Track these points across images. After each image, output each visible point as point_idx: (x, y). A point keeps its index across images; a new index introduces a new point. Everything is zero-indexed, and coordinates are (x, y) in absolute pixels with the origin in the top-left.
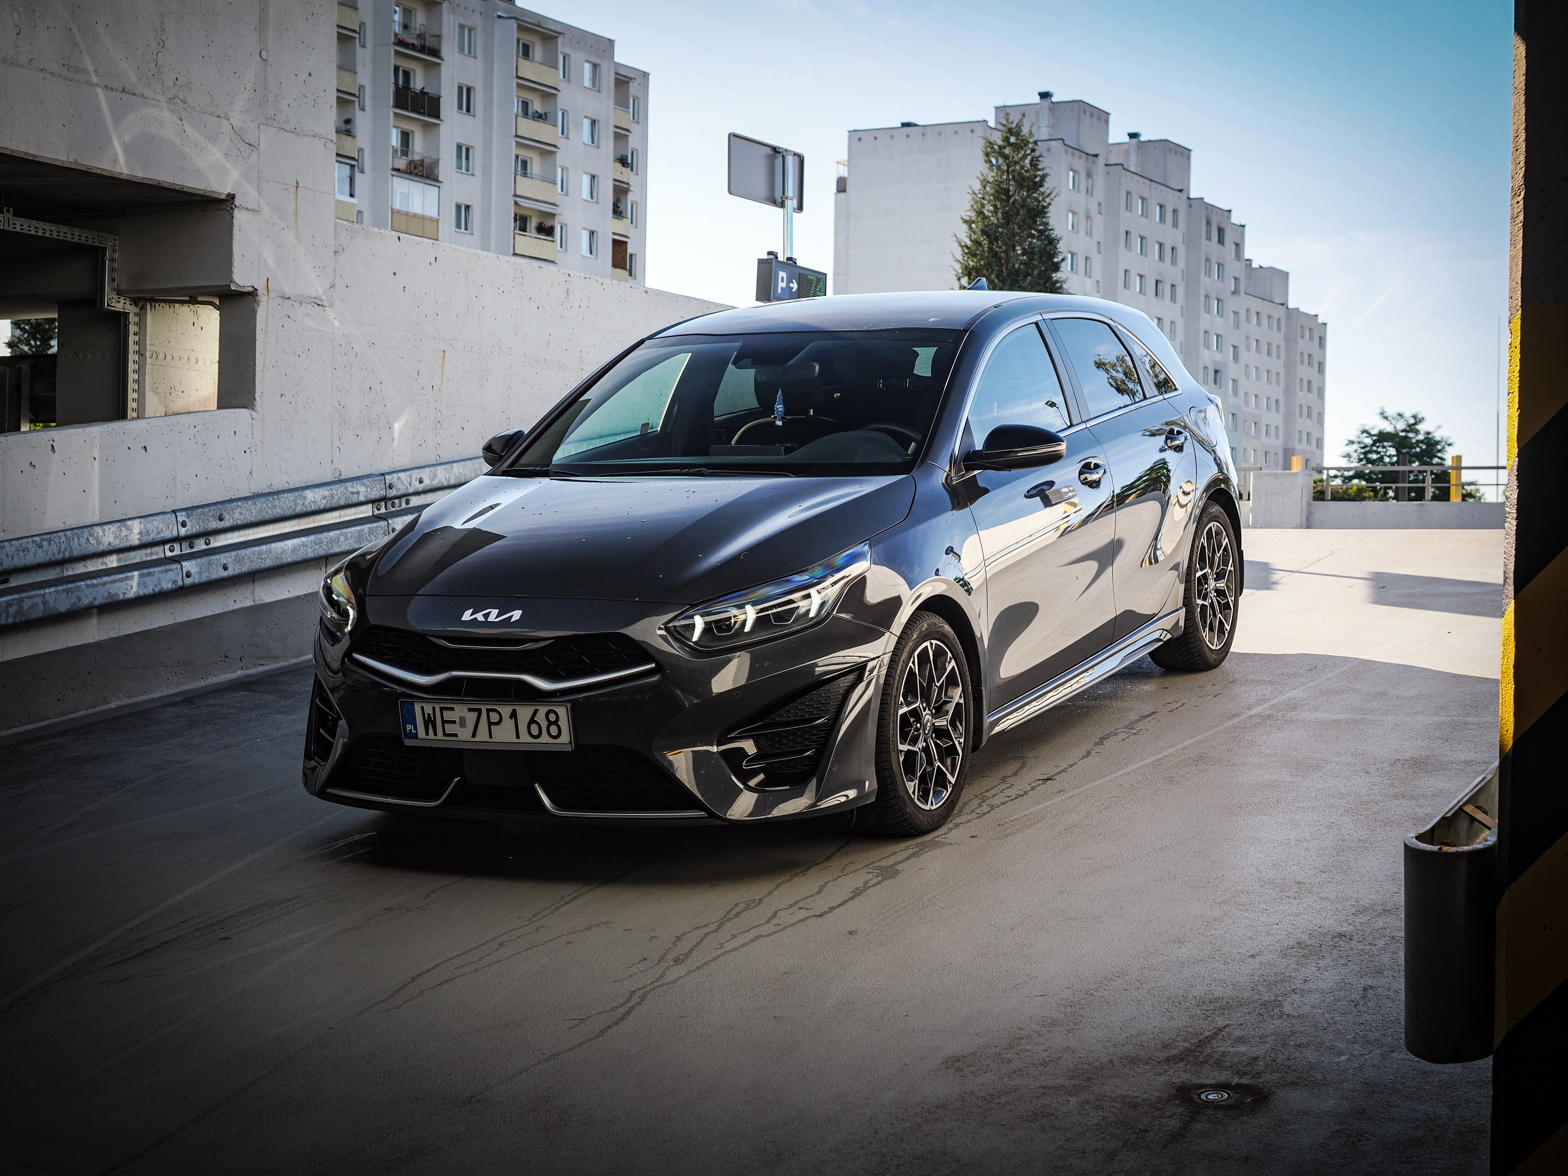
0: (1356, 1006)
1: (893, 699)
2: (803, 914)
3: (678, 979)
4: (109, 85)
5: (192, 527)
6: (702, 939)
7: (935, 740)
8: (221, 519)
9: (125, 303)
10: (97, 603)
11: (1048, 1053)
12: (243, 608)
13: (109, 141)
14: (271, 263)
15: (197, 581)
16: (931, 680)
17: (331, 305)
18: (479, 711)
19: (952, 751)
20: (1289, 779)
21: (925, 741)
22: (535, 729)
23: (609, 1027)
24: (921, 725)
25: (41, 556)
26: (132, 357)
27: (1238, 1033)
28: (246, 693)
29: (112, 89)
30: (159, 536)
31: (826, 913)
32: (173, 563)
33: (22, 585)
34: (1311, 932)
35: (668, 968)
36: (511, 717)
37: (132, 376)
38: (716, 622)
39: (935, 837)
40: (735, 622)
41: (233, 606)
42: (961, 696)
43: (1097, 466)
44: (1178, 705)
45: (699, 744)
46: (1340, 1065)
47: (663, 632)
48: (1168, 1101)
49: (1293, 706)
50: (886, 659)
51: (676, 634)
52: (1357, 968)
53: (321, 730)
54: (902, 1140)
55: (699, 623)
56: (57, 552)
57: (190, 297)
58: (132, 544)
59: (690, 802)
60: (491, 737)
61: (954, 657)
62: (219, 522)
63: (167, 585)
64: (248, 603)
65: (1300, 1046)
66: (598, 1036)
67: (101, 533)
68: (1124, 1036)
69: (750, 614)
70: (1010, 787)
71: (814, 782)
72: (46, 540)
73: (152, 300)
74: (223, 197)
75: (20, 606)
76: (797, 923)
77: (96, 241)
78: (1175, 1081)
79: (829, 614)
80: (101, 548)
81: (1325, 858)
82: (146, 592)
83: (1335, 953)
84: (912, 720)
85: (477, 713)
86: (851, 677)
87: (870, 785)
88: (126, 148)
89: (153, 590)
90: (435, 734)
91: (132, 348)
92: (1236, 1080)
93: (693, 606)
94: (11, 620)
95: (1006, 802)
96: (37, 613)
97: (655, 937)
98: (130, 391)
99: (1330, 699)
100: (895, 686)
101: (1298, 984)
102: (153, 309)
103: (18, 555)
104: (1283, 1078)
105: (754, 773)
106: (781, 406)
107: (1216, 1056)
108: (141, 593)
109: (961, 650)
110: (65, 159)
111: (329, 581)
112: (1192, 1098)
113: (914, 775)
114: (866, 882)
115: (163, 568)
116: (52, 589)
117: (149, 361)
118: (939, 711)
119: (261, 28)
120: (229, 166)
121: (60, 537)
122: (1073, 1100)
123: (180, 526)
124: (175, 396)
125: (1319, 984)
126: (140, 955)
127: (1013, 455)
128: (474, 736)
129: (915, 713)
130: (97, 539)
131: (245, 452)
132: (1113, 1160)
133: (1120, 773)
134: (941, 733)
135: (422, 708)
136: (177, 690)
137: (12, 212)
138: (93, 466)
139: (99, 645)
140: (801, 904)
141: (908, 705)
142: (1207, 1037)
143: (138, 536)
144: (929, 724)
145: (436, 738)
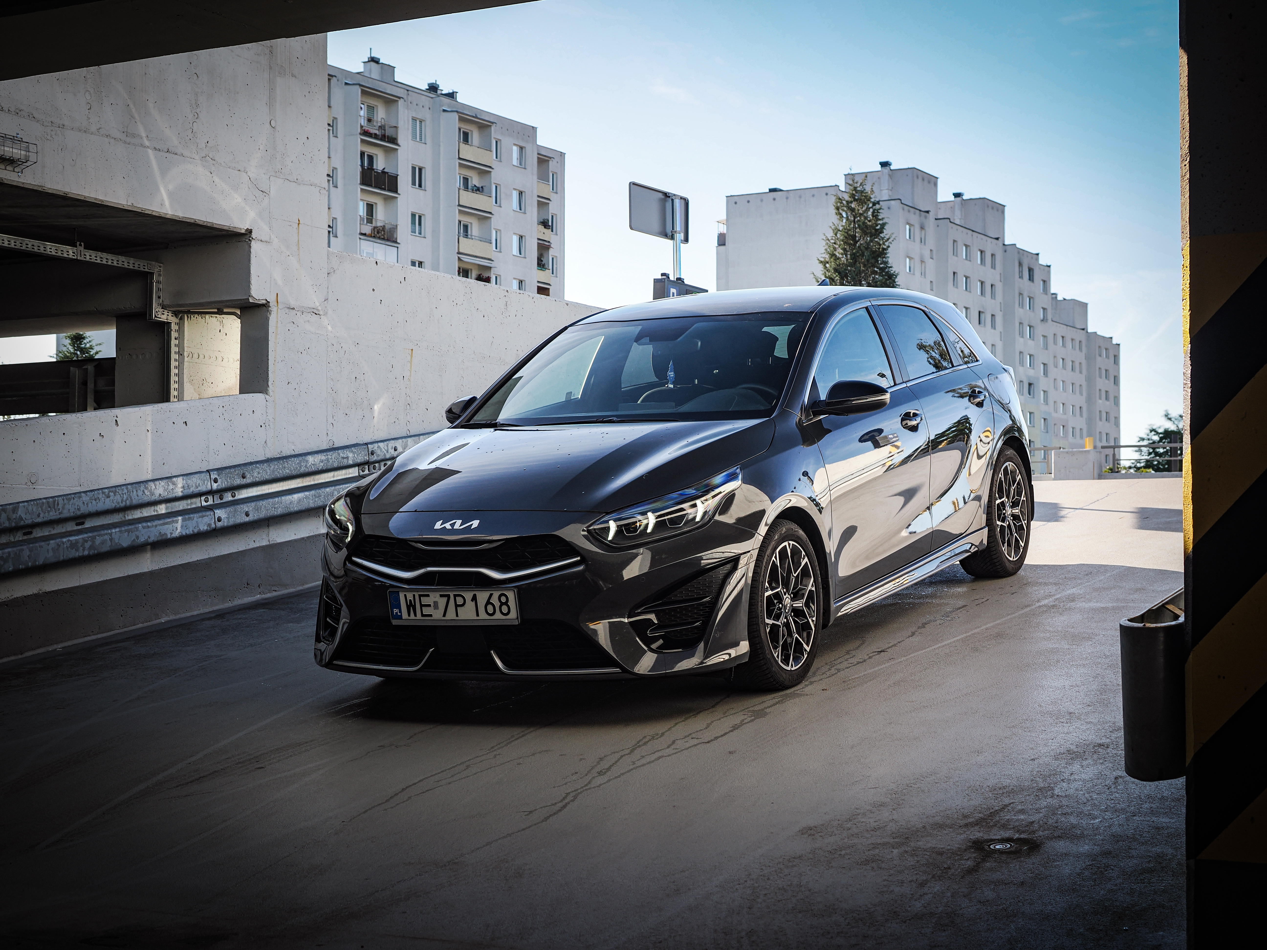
0: (1109, 789)
1: (760, 585)
2: (695, 742)
3: (600, 785)
4: (157, 148)
5: (222, 483)
6: (619, 759)
7: (794, 617)
8: (244, 477)
9: (168, 315)
10: (151, 540)
11: (877, 823)
12: (260, 547)
13: (158, 189)
14: (280, 282)
15: (226, 524)
16: (789, 572)
17: (326, 314)
18: (448, 596)
19: (807, 626)
20: (1067, 647)
21: (786, 618)
22: (490, 609)
23: (551, 815)
24: (782, 606)
25: (108, 504)
26: (174, 356)
27: (1020, 807)
28: (264, 610)
29: (159, 150)
30: (197, 490)
31: (712, 740)
32: (208, 511)
33: (94, 526)
34: (1078, 744)
35: (594, 778)
36: (472, 600)
37: (174, 371)
38: (625, 525)
39: (795, 691)
40: (640, 526)
41: (253, 545)
42: (812, 585)
43: (915, 415)
44: (984, 600)
45: (614, 617)
46: (1094, 825)
47: (586, 533)
48: (966, 850)
49: (1072, 598)
50: (755, 553)
51: (595, 535)
52: (1111, 765)
53: (328, 619)
54: (768, 879)
55: (613, 526)
56: (120, 501)
57: (218, 309)
58: (177, 496)
59: (609, 661)
60: (457, 616)
61: (807, 555)
62: (242, 480)
63: (203, 528)
64: (265, 543)
65: (1065, 814)
66: (543, 821)
67: (154, 487)
68: (934, 811)
69: (651, 520)
70: (853, 657)
71: (702, 645)
72: (112, 492)
73: (189, 312)
74: (243, 231)
75: (93, 542)
76: (690, 747)
77: (146, 267)
78: (971, 838)
79: (710, 519)
80: (153, 498)
81: (1091, 697)
82: (188, 533)
83: (1095, 756)
84: (775, 602)
85: (447, 598)
86: (729, 566)
87: (744, 647)
88: (171, 195)
89: (193, 531)
90: (415, 615)
91: (174, 349)
92: (1017, 836)
93: (608, 513)
94: (86, 553)
95: (849, 667)
96: (105, 548)
97: (583, 759)
98: (172, 382)
99: (1101, 594)
100: (762, 574)
101: (1066, 775)
102: (189, 319)
103: (92, 503)
104: (1051, 834)
105: (656, 639)
106: (673, 373)
107: (1003, 822)
108: (184, 533)
109: (812, 550)
110: (124, 203)
111: (332, 506)
112: (983, 847)
113: (778, 642)
114: (743, 720)
115: (200, 514)
116: (117, 530)
117: (186, 359)
118: (796, 596)
119: (271, 103)
120: (247, 208)
121: (123, 490)
122: (895, 851)
123: (212, 482)
124: (206, 386)
125: (1082, 776)
126: (197, 780)
127: (849, 403)
128: (444, 615)
129: (778, 596)
130: (150, 491)
131: (261, 426)
132: (924, 886)
133: (938, 646)
134: (797, 612)
135: (405, 595)
136: (211, 609)
137: (83, 245)
138: (146, 436)
139: (152, 573)
140: (693, 736)
141: (772, 590)
142: (996, 811)
143: (181, 490)
144: (789, 605)
145: (416, 618)
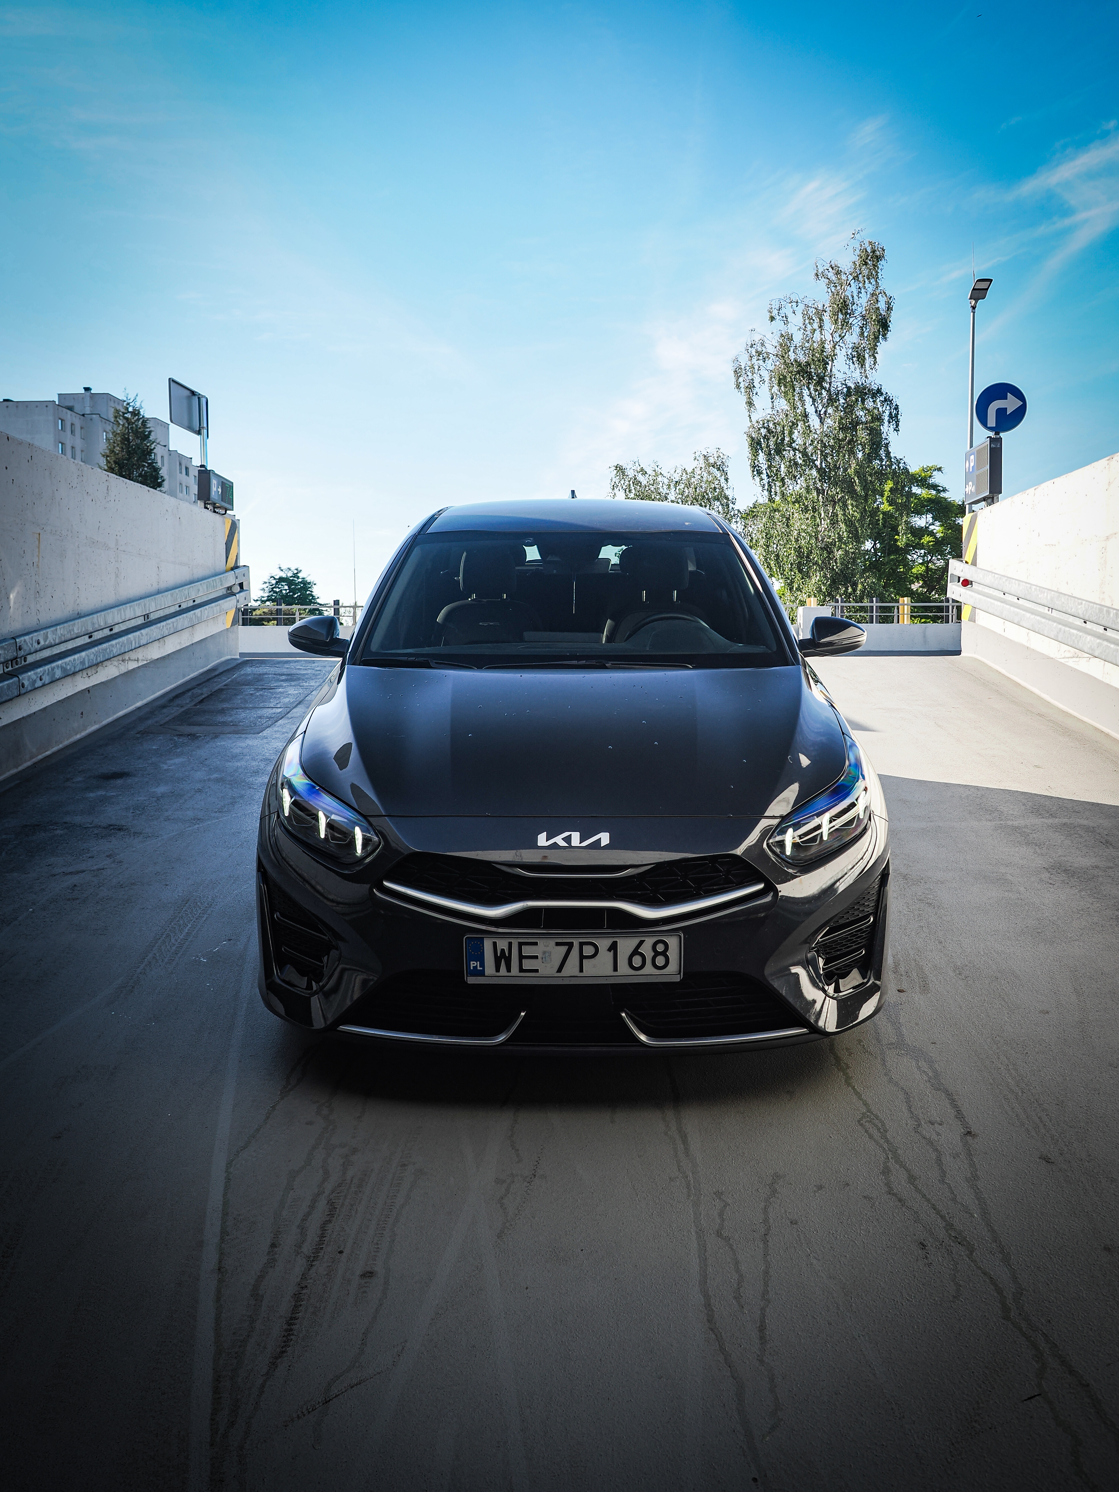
18: (570, 945)
22: (637, 961)
36: (609, 950)
51: (774, 850)
53: (285, 948)
55: (790, 837)
60: (581, 970)
69: (826, 821)
79: (870, 816)
85: (567, 947)
90: (509, 970)
93: (783, 819)
128: (560, 970)
135: (495, 944)
145: (512, 975)
